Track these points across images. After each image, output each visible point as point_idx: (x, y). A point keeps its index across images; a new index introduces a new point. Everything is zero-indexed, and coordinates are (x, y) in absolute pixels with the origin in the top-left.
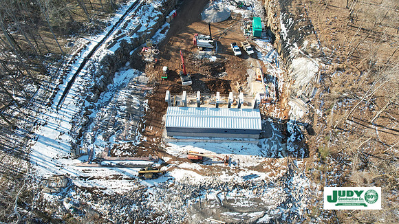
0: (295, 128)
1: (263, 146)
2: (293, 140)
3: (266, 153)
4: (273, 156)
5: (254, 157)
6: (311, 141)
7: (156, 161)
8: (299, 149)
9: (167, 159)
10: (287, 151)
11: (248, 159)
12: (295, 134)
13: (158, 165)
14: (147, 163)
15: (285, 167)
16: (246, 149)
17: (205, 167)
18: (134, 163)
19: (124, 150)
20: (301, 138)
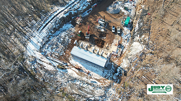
0: (121, 70)
1: (105, 73)
2: (117, 75)
3: (104, 76)
4: (106, 78)
5: (99, 75)
6: (124, 78)
7: (65, 64)
8: (118, 79)
9: (68, 64)
10: (112, 78)
11: (96, 75)
12: (119, 73)
13: (65, 65)
14: (62, 63)
15: (109, 84)
16: (98, 71)
17: (80, 72)
18: (57, 61)
19: (56, 56)
20: (121, 75)
